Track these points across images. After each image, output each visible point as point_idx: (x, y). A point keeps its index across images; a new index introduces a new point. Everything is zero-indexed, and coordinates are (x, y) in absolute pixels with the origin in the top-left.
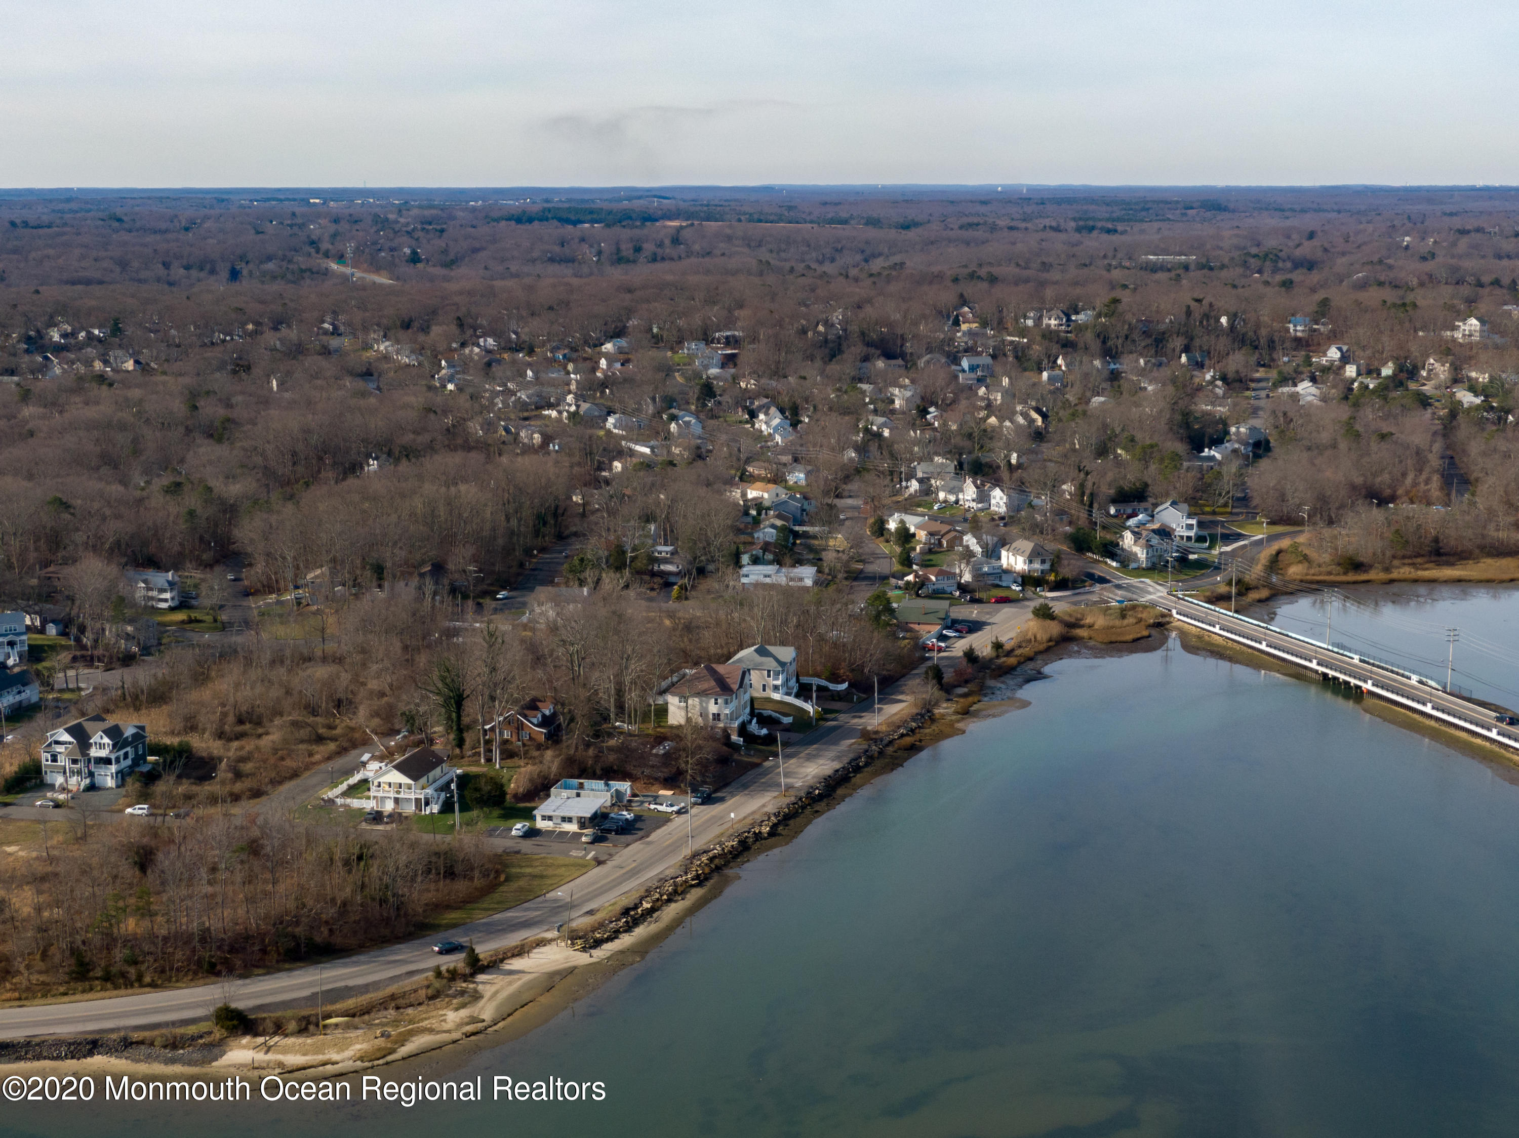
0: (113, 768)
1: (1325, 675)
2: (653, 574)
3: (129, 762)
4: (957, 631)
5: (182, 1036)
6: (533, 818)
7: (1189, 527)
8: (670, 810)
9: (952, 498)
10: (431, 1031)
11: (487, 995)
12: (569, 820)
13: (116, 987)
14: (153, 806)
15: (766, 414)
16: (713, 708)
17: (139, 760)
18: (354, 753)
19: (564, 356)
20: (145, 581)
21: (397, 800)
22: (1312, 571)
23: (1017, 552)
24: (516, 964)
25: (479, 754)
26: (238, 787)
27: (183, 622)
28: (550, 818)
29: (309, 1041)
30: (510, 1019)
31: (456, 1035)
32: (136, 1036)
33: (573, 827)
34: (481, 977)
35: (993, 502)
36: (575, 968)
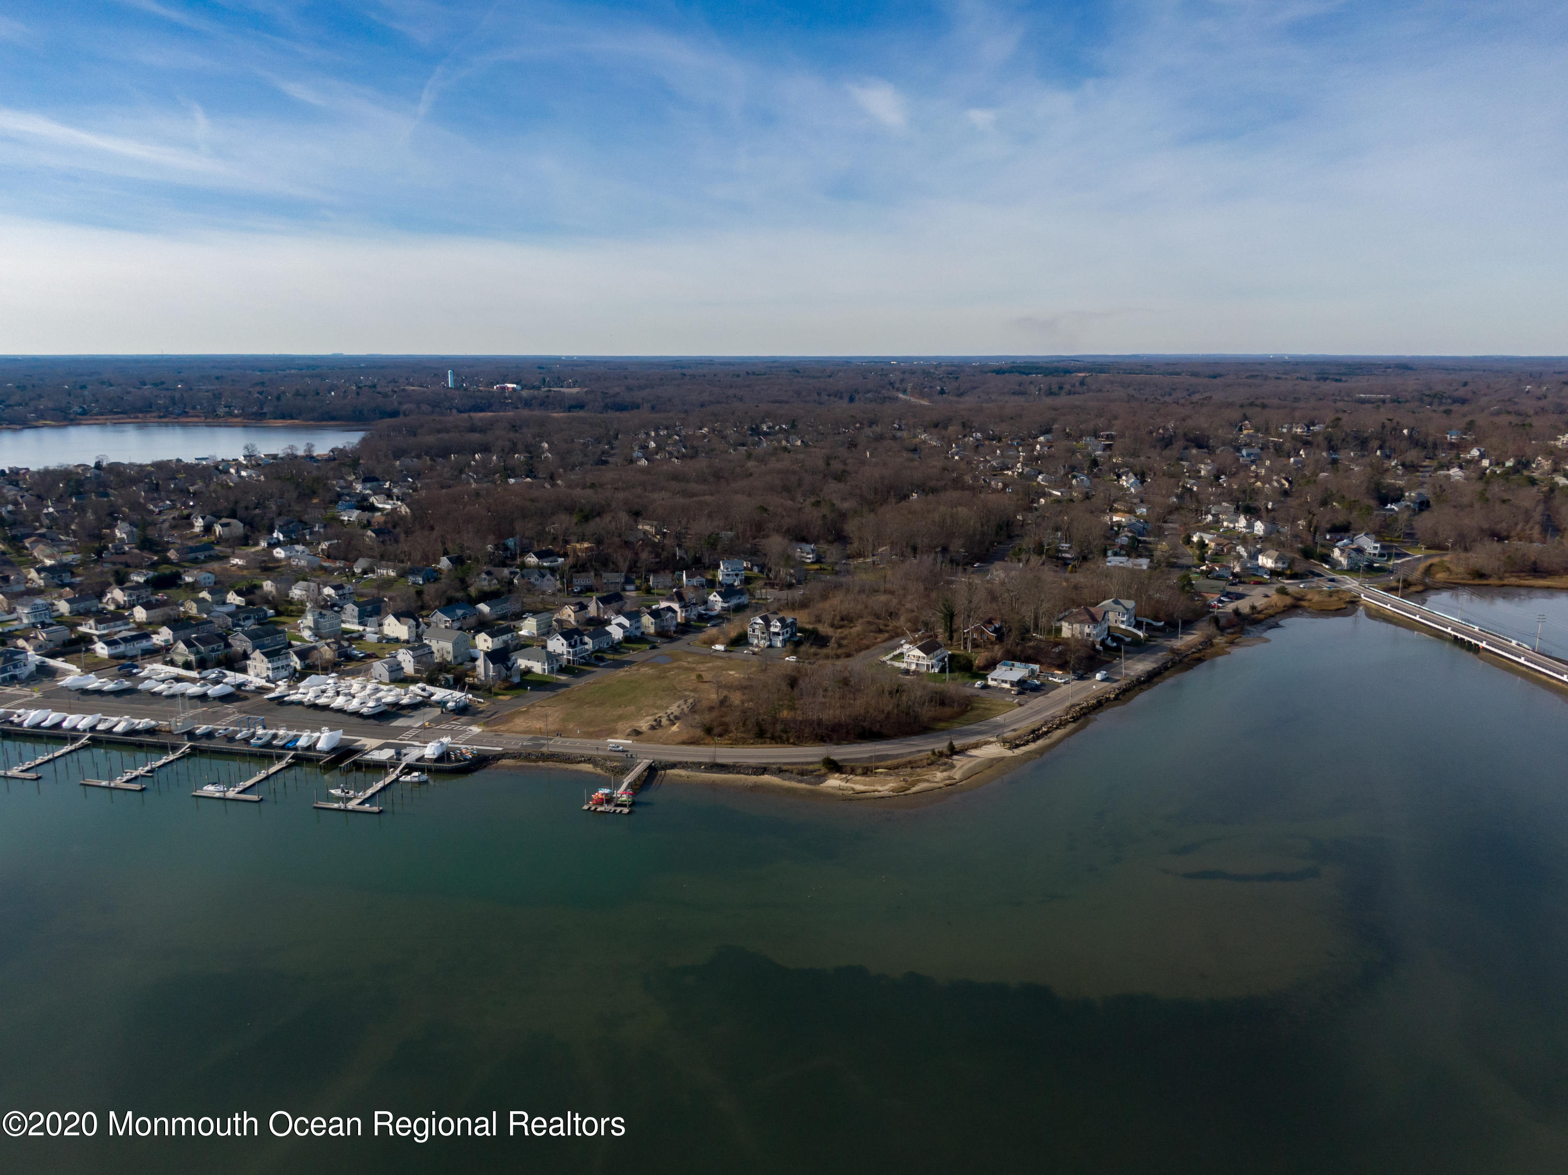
0: (781, 638)
1: (1456, 637)
2: (1058, 558)
3: (788, 635)
4: (1229, 598)
5: (807, 770)
6: (986, 679)
7: (1376, 548)
8: (1060, 681)
9: (1232, 526)
10: (928, 781)
11: (958, 766)
12: (1006, 682)
13: (777, 743)
14: (798, 658)
15: (1127, 476)
16: (1087, 630)
17: (793, 635)
18: (897, 639)
19: (1017, 443)
20: (801, 549)
21: (917, 664)
22: (1452, 577)
23: (1268, 557)
24: (974, 752)
25: (960, 644)
26: (840, 651)
27: (817, 569)
28: (995, 680)
29: (867, 779)
30: (969, 780)
31: (941, 785)
32: (784, 767)
33: (1007, 686)
34: (955, 757)
35: (1256, 528)
36: (1004, 757)
